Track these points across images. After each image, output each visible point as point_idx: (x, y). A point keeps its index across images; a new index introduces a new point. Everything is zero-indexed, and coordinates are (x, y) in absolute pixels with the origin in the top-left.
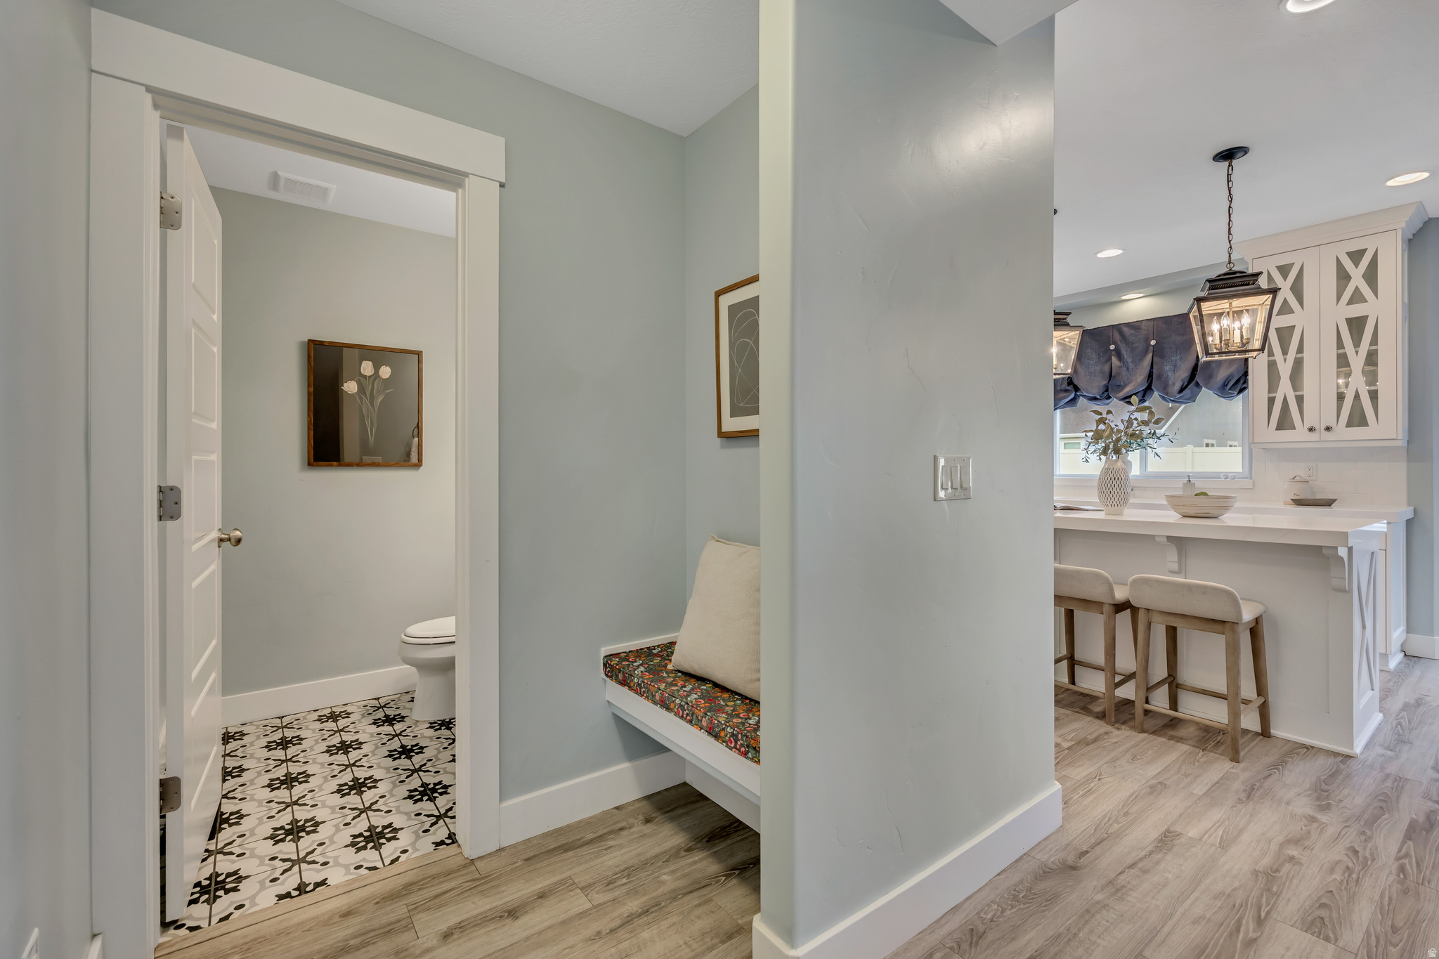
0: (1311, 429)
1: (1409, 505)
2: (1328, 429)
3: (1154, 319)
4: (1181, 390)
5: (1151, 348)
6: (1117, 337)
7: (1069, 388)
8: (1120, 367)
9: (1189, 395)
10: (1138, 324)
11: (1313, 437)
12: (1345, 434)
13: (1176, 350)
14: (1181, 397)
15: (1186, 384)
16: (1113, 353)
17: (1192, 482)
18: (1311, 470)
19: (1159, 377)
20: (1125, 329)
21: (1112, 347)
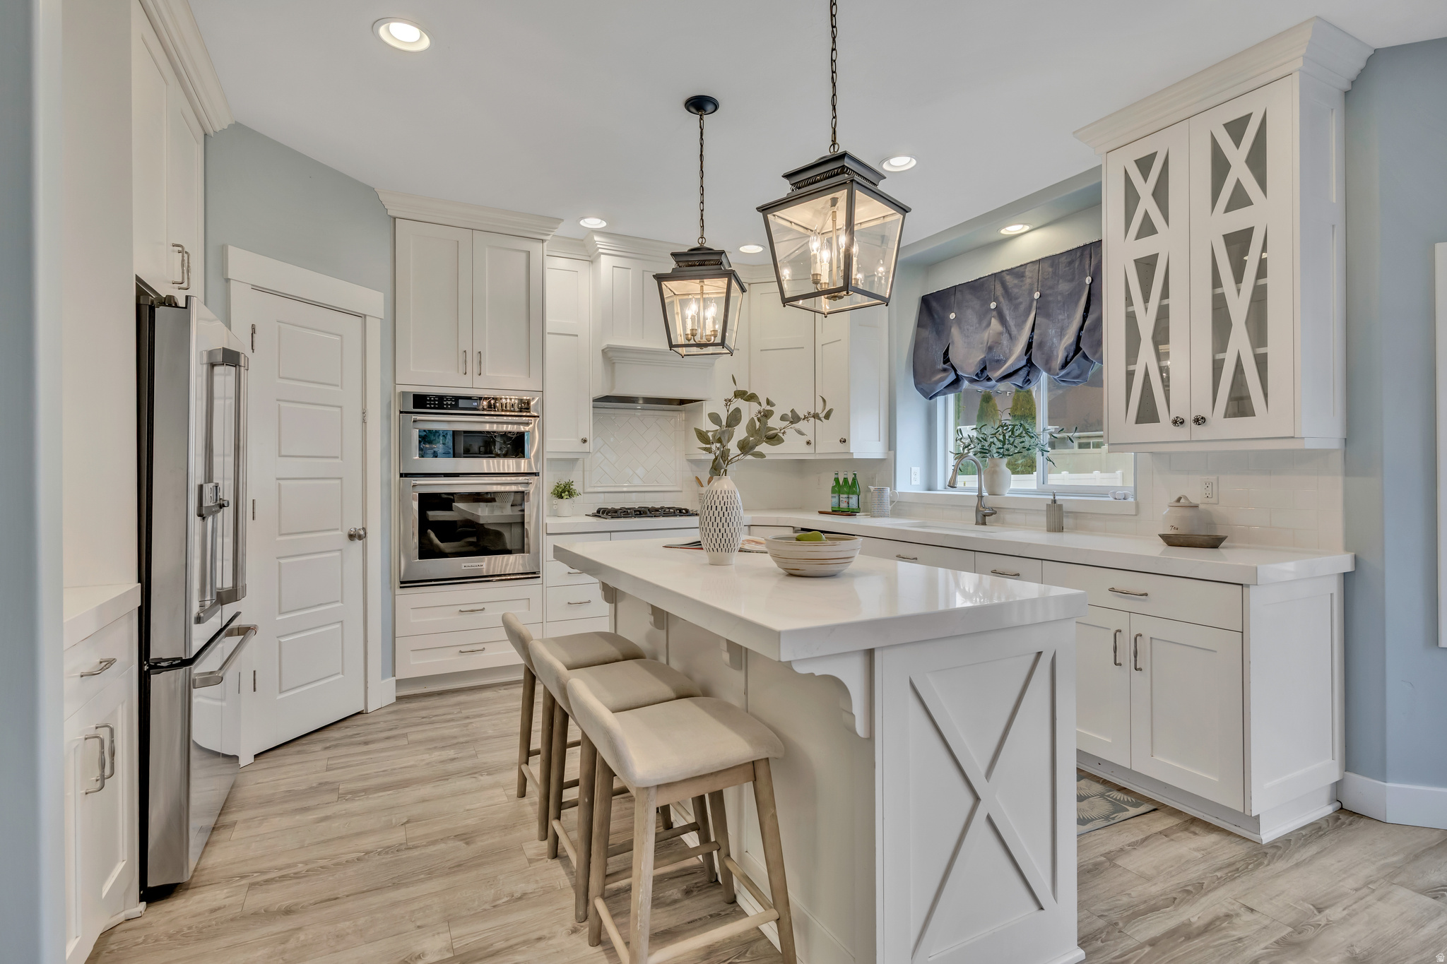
0: (1178, 422)
1: (1347, 549)
2: (1199, 421)
3: (1040, 260)
4: (1065, 364)
5: (1035, 302)
6: (999, 290)
7: (945, 366)
8: (1001, 334)
9: (1076, 372)
10: (1022, 269)
11: (1181, 433)
12: (1225, 428)
13: (1064, 304)
14: (1068, 374)
15: (1071, 354)
16: (994, 313)
17: (1058, 503)
18: (1210, 486)
19: (1041, 345)
20: (1008, 278)
21: (993, 305)
